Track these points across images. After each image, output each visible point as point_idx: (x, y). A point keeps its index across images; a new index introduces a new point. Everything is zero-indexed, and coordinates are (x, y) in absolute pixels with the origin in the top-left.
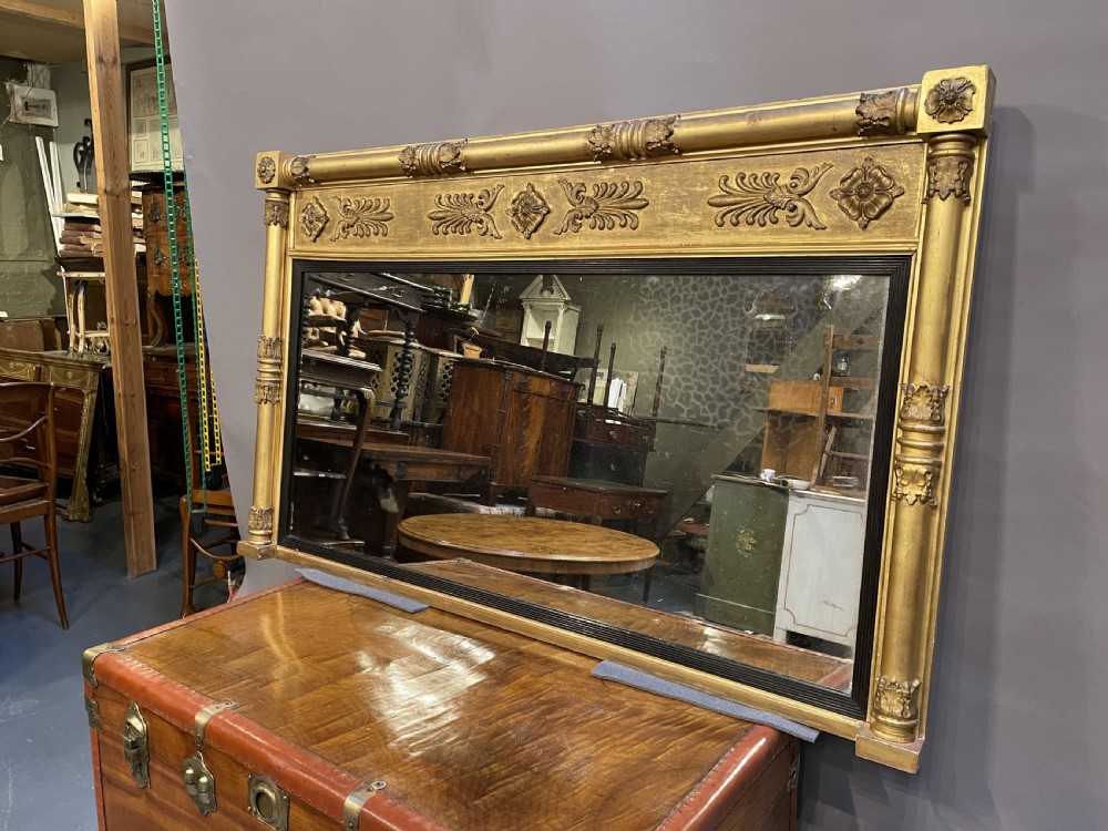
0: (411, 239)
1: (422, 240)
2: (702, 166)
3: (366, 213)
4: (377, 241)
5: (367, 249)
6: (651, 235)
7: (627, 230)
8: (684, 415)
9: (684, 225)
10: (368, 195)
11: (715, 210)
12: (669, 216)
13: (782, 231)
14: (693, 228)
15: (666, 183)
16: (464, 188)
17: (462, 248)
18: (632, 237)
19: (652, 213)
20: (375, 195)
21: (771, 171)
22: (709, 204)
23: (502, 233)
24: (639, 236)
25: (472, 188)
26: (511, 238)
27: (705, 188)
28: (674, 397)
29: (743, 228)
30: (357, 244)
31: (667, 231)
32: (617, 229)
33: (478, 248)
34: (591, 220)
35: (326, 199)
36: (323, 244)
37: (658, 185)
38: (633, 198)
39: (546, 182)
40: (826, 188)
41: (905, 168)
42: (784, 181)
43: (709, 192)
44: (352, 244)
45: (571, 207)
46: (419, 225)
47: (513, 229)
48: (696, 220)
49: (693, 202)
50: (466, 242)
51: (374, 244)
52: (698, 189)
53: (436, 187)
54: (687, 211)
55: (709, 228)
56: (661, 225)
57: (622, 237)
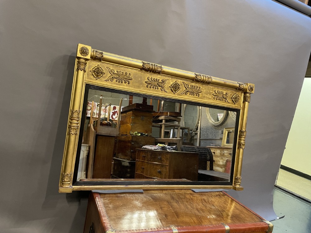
0: (139, 87)
1: (142, 88)
2: (212, 87)
3: (122, 76)
4: (125, 85)
5: (121, 86)
6: (202, 99)
7: (197, 96)
8: (206, 135)
9: (208, 98)
10: (123, 70)
11: (214, 96)
12: (205, 95)
13: (223, 102)
14: (210, 99)
15: (205, 88)
16: (157, 77)
17: (155, 92)
18: (198, 98)
19: (202, 94)
20: (125, 71)
21: (223, 91)
22: (213, 95)
23: (167, 91)
24: (200, 98)
25: (159, 78)
26: (170, 93)
27: (212, 91)
28: (204, 132)
29: (218, 100)
30: (117, 84)
31: (205, 98)
32: (195, 96)
33: (161, 93)
34: (190, 93)
35: (104, 67)
36: (102, 81)
37: (204, 88)
38: (199, 90)
39: (180, 81)
40: (230, 96)
41: (240, 96)
42: (224, 93)
43: (213, 92)
44: (115, 84)
45: (186, 89)
46: (142, 84)
47: (171, 91)
48: (210, 97)
49: (210, 94)
50: (157, 91)
51: (124, 85)
52: (211, 91)
53: (148, 75)
54: (209, 95)
55: (212, 99)
56: (204, 97)
57: (196, 98)
